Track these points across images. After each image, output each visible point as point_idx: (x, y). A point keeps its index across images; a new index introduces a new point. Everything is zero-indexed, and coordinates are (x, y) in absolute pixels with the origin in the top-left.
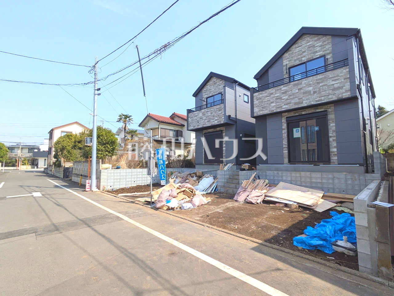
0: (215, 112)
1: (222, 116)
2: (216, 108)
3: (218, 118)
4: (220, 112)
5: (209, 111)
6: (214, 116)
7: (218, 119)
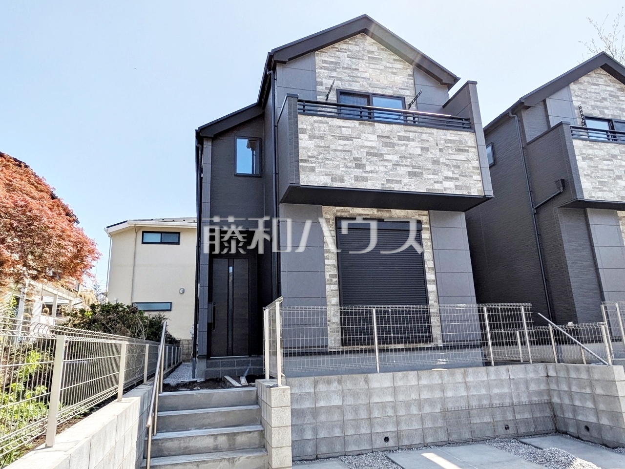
0: (441, 150)
1: (473, 172)
2: (444, 137)
3: (453, 173)
4: (462, 157)
5: (413, 140)
6: (436, 162)
7: (457, 179)
